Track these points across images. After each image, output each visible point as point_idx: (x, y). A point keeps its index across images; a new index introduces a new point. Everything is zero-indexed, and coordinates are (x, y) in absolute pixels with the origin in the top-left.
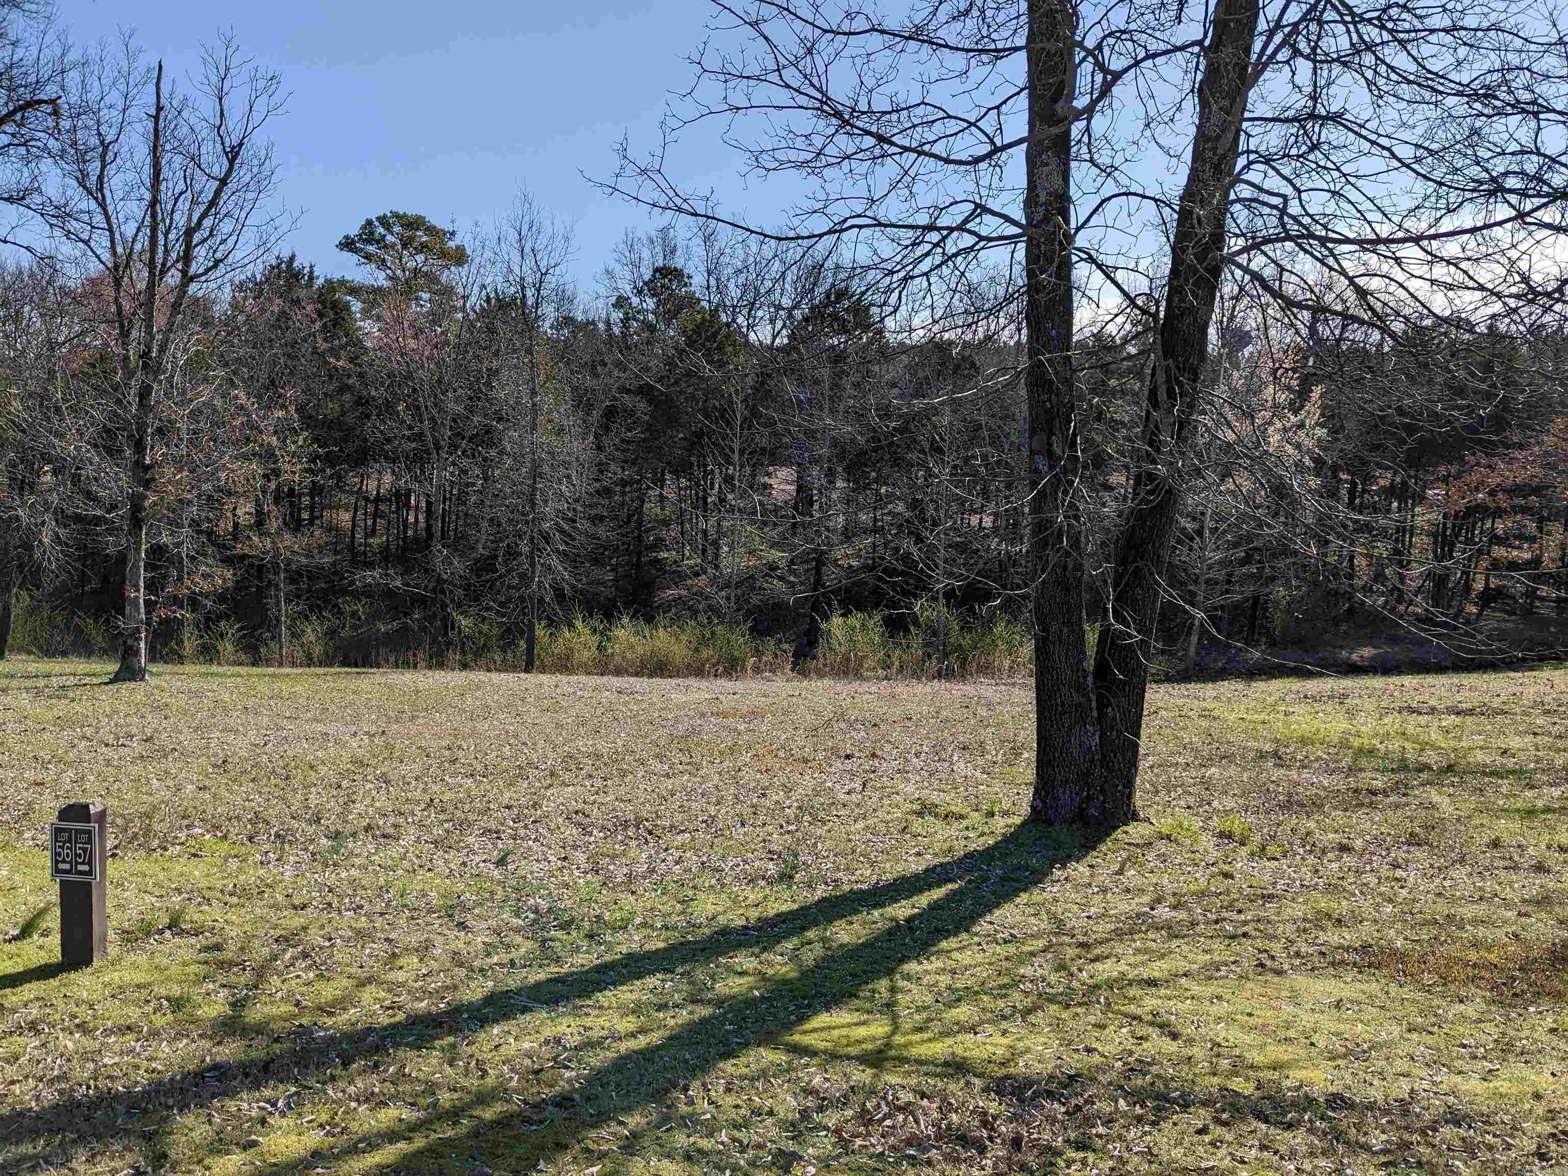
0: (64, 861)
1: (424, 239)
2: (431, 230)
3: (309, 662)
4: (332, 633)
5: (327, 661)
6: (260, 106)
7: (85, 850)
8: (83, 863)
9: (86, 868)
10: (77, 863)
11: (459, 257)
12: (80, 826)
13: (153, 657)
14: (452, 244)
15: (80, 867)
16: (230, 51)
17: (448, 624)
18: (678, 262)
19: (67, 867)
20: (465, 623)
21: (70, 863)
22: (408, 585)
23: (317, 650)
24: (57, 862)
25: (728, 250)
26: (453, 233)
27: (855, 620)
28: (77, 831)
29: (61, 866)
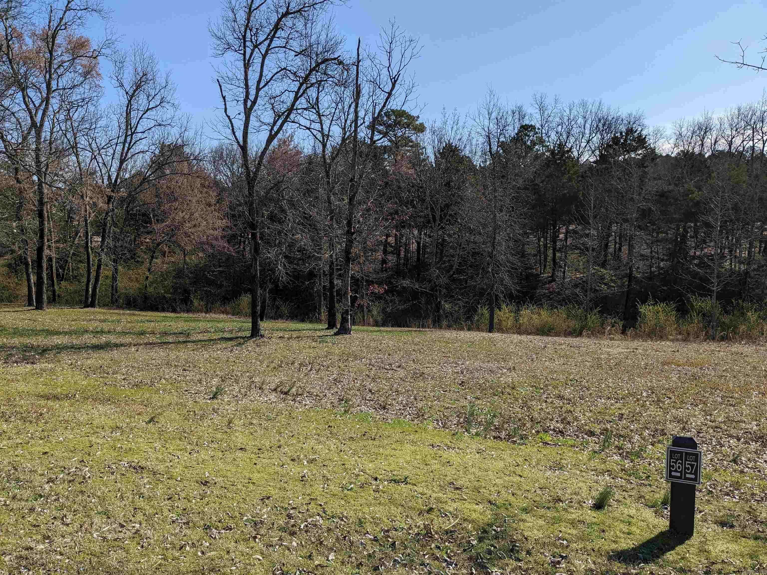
0: (676, 471)
1: (406, 121)
2: (409, 117)
3: (376, 324)
4: (384, 311)
5: (384, 324)
6: (408, 54)
7: (692, 466)
8: (691, 473)
9: (693, 476)
10: (686, 473)
11: (421, 129)
12: (690, 450)
13: (354, 323)
14: (417, 123)
15: (688, 476)
16: (394, 29)
17: (438, 307)
18: (526, 122)
19: (679, 474)
20: (447, 306)
21: (681, 472)
22: (421, 287)
23: (379, 319)
24: (671, 471)
25: (552, 115)
26: (418, 117)
27: (660, 307)
28: (686, 453)
29: (673, 474)
